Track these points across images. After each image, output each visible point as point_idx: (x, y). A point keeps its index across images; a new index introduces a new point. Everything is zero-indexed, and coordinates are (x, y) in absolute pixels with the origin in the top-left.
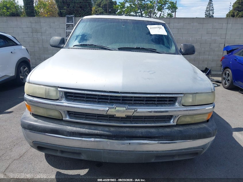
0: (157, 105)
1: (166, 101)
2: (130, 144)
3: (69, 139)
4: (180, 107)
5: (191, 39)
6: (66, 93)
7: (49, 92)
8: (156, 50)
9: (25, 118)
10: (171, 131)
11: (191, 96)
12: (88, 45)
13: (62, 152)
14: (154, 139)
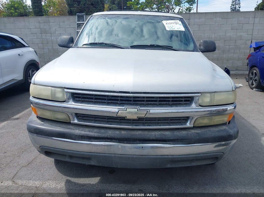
0: (171, 105)
1: (181, 101)
2: (142, 147)
3: (78, 143)
4: (197, 108)
5: (213, 36)
6: (73, 94)
7: (55, 93)
8: (172, 47)
9: (31, 121)
10: (187, 134)
11: (208, 95)
12: (98, 43)
13: (71, 157)
14: (169, 143)
